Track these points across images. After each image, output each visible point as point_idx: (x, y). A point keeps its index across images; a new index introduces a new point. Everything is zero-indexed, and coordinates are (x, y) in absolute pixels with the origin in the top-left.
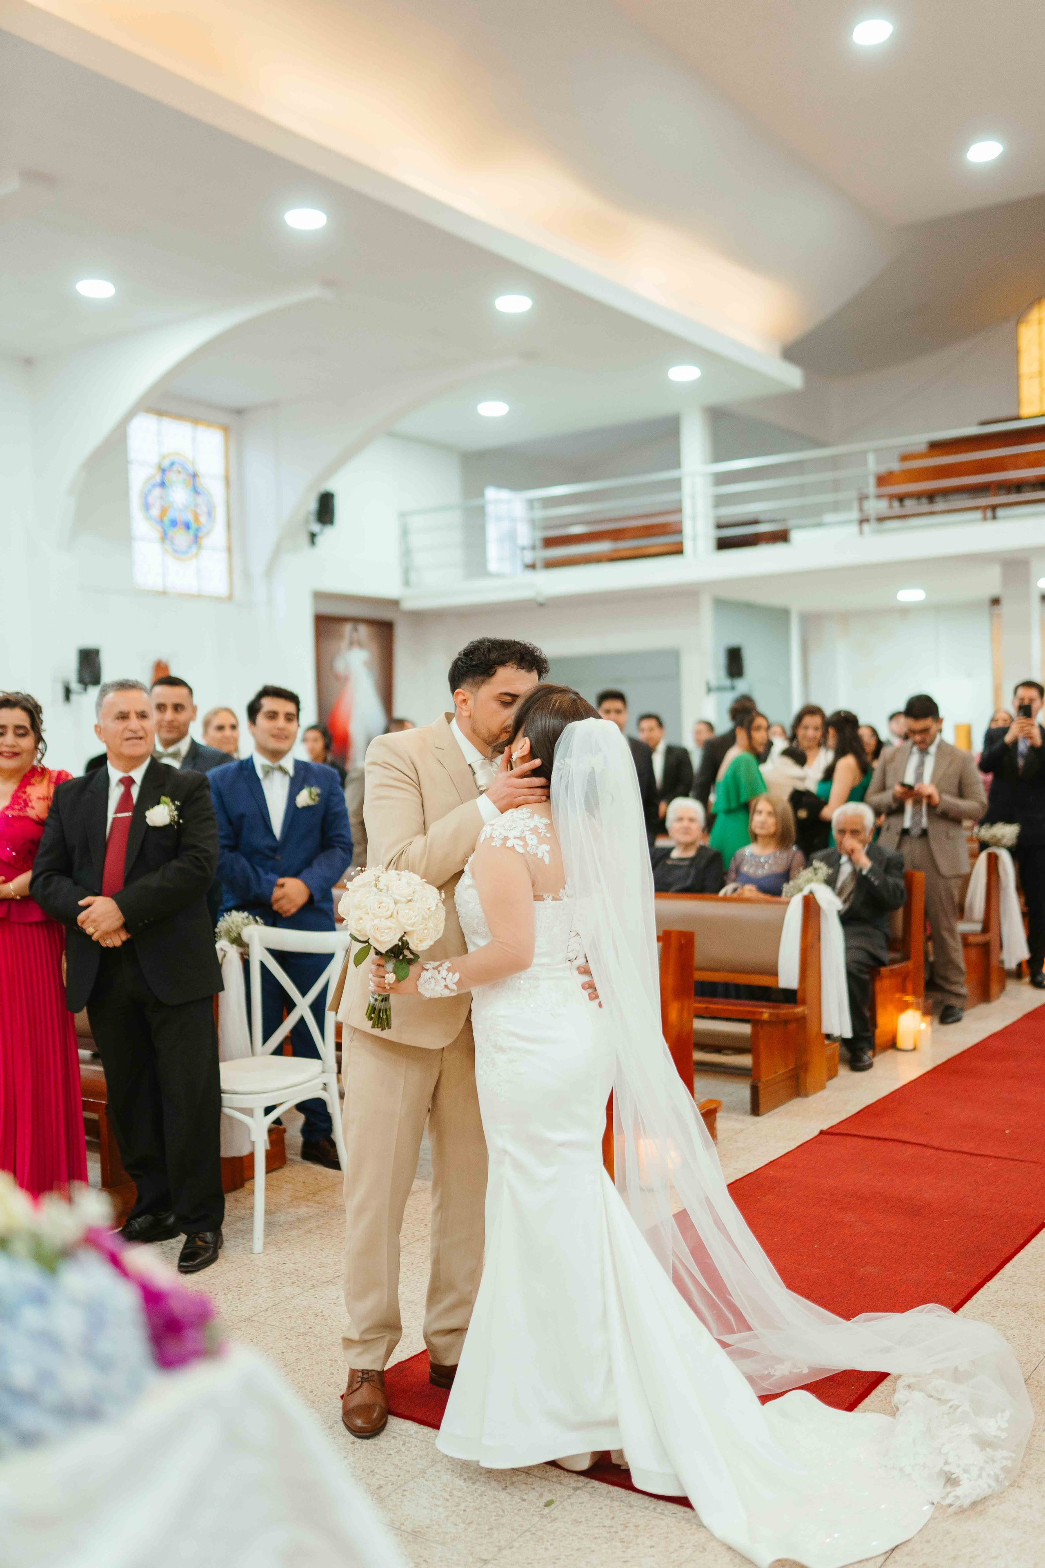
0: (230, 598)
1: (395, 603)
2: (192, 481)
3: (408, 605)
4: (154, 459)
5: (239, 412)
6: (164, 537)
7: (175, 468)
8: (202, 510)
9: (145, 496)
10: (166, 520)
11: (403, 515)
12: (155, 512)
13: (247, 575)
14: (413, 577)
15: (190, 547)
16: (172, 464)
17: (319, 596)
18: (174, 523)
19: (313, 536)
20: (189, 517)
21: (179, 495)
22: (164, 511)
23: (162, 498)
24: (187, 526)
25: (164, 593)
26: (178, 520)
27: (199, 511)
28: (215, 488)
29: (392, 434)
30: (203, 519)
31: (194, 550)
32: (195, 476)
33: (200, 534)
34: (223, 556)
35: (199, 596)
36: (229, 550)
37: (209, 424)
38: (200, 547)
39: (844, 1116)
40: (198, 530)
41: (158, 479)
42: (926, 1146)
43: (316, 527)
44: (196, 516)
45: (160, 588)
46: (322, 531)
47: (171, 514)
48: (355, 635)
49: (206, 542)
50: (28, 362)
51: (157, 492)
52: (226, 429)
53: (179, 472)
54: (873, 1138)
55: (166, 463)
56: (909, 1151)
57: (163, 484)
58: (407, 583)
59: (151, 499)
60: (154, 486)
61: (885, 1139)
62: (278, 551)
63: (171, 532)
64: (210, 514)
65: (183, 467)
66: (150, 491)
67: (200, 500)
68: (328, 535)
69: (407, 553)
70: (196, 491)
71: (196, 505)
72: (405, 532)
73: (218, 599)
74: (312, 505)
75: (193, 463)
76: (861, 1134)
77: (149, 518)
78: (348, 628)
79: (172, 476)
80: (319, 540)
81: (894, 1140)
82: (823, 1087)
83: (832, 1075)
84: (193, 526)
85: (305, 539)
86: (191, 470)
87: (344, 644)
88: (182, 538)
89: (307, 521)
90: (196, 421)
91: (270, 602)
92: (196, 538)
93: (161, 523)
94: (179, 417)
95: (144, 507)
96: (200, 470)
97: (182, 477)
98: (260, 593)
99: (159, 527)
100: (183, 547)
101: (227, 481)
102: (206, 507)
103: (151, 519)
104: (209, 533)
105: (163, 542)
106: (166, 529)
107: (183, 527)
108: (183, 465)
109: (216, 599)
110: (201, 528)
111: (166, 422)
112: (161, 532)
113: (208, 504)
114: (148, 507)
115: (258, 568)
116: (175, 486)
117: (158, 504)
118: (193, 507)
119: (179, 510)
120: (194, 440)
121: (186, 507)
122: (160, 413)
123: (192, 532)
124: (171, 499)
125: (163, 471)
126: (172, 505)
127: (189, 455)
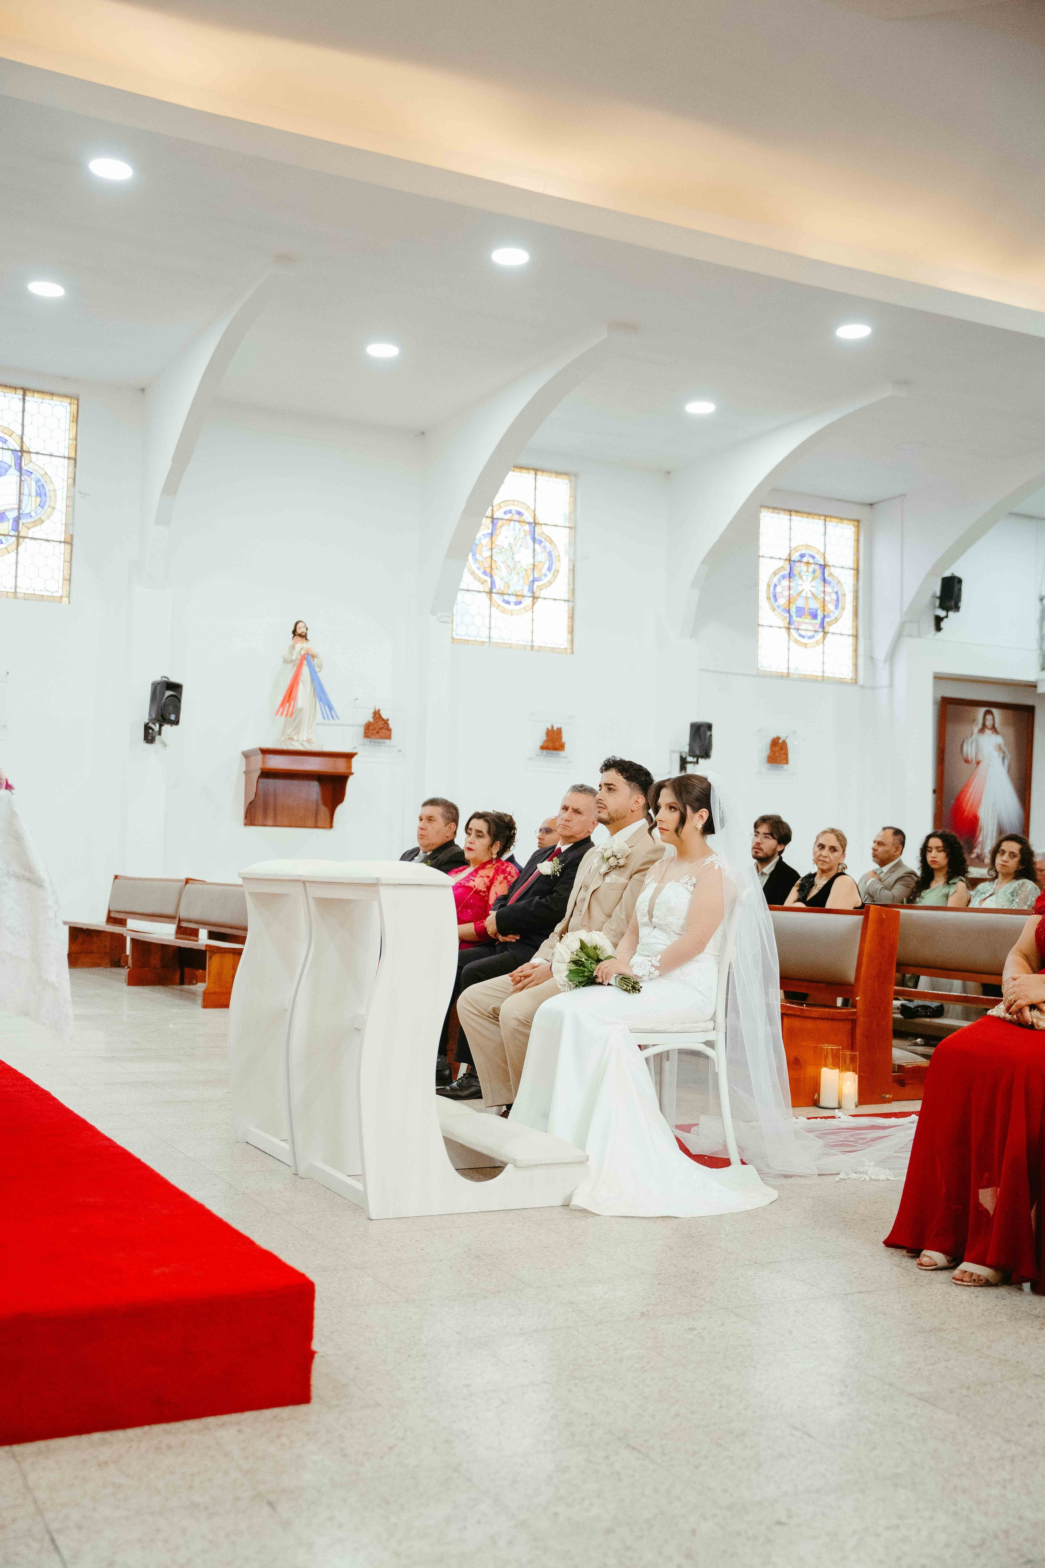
0: (855, 681)
1: (1033, 686)
2: (821, 572)
4: (784, 553)
5: (871, 505)
6: (790, 624)
7: (801, 561)
8: (830, 598)
9: (774, 587)
10: (793, 608)
11: (1042, 598)
12: (782, 601)
13: (872, 658)
15: (816, 632)
16: (802, 556)
17: (939, 678)
18: (800, 611)
19: (938, 620)
20: (814, 605)
21: (807, 585)
22: (791, 601)
23: (789, 588)
24: (815, 616)
25: (787, 676)
26: (806, 610)
27: (827, 598)
28: (846, 579)
29: (1014, 514)
30: (831, 607)
31: (821, 636)
32: (824, 567)
33: (826, 620)
34: (851, 640)
35: (824, 679)
36: (856, 636)
37: (841, 519)
38: (825, 633)
40: (825, 618)
41: (787, 571)
43: (942, 613)
44: (824, 604)
45: (784, 672)
46: (947, 616)
47: (800, 603)
48: (989, 717)
49: (831, 629)
50: (668, 474)
51: (785, 583)
52: (857, 523)
53: (808, 563)
55: (796, 556)
57: (790, 575)
59: (779, 589)
60: (784, 577)
62: (900, 636)
64: (837, 603)
65: (812, 560)
66: (777, 583)
67: (828, 589)
68: (952, 620)
70: (824, 580)
71: (825, 593)
72: (1043, 615)
74: (936, 589)
75: (824, 556)
77: (776, 607)
79: (800, 568)
80: (943, 625)
84: (820, 614)
85: (930, 624)
86: (821, 561)
87: (975, 728)
88: (807, 625)
89: (932, 606)
90: (827, 517)
91: (891, 685)
92: (822, 625)
93: (789, 611)
94: (809, 514)
95: (771, 595)
96: (830, 561)
97: (811, 569)
98: (883, 678)
99: (787, 615)
100: (810, 634)
101: (857, 570)
102: (834, 597)
103: (779, 607)
104: (836, 620)
105: (789, 629)
106: (794, 615)
107: (809, 617)
108: (813, 557)
109: (841, 682)
110: (829, 616)
111: (796, 518)
112: (788, 619)
113: (837, 593)
114: (776, 599)
115: (881, 651)
116: (804, 578)
117: (786, 593)
118: (822, 595)
119: (807, 598)
120: (825, 533)
121: (815, 597)
122: (790, 512)
123: (819, 620)
124: (800, 588)
125: (791, 562)
126: (800, 594)
127: (820, 548)
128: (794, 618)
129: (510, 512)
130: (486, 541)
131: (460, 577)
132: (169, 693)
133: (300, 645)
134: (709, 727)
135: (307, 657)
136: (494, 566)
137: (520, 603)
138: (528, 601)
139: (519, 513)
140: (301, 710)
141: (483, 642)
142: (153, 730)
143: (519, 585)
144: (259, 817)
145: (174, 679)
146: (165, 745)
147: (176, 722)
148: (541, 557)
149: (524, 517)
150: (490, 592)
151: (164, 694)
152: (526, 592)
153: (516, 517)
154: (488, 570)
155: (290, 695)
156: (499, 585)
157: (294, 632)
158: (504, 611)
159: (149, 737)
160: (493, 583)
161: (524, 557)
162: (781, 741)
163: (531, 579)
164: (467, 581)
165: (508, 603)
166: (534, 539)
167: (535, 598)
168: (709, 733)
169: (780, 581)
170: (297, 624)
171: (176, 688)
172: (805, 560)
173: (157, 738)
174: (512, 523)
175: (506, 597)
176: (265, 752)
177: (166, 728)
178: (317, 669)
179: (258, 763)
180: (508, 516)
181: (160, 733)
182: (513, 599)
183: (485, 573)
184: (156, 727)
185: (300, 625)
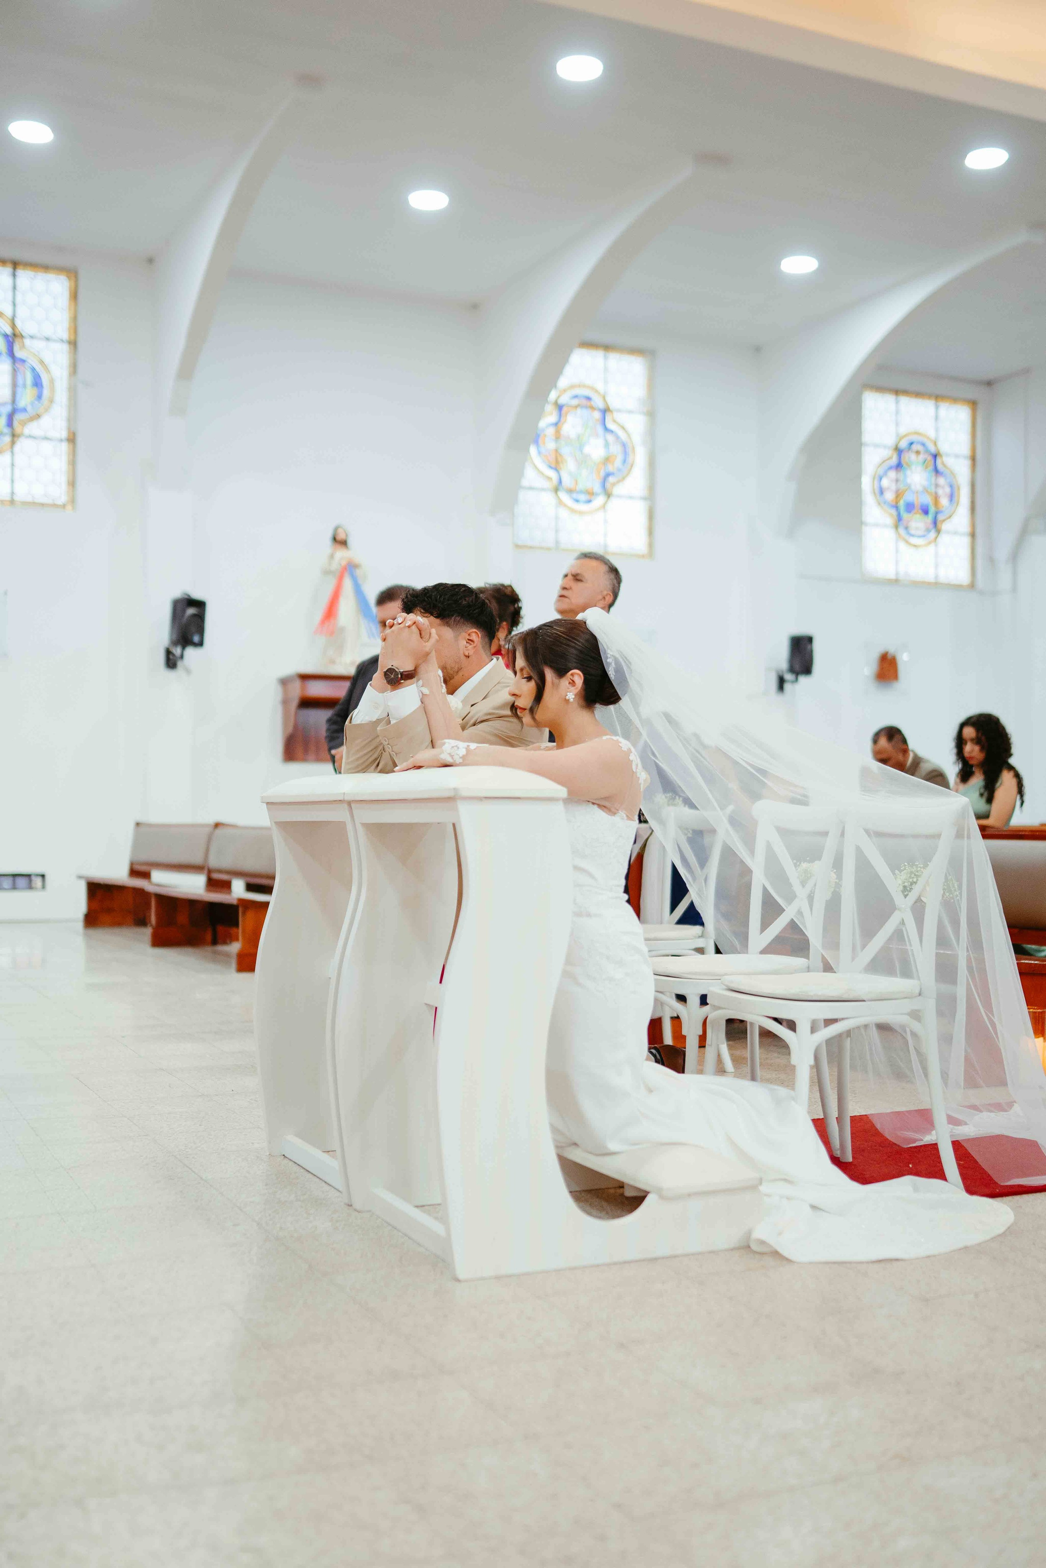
0: (972, 586)
2: (933, 462)
4: (891, 441)
5: (989, 383)
6: (898, 521)
7: (911, 448)
8: (943, 493)
9: (879, 480)
10: (902, 503)
12: (889, 496)
13: (991, 560)
15: (928, 530)
16: (911, 444)
18: (910, 507)
20: (927, 500)
21: (917, 477)
22: (898, 495)
23: (897, 481)
24: (926, 512)
25: (896, 582)
26: (916, 504)
27: (940, 492)
28: (961, 469)
30: (944, 502)
31: (932, 534)
32: (935, 456)
33: (940, 517)
34: (966, 541)
35: (936, 585)
36: (973, 535)
37: (954, 400)
38: (938, 531)
40: (938, 514)
41: (894, 461)
44: (936, 498)
45: (893, 577)
47: (909, 497)
49: (945, 527)
50: (758, 349)
51: (892, 474)
52: (973, 404)
53: (918, 453)
55: (903, 444)
57: (899, 466)
59: (885, 482)
60: (891, 468)
62: (1024, 533)
64: (951, 497)
65: (923, 447)
67: (941, 481)
70: (937, 471)
71: (937, 486)
73: (958, 587)
75: (935, 444)
77: (882, 504)
79: (910, 457)
84: (932, 510)
86: (932, 449)
88: (918, 522)
90: (938, 398)
91: (1014, 589)
92: (935, 523)
93: (896, 507)
94: (918, 394)
95: (877, 491)
96: (944, 448)
97: (921, 457)
98: (1005, 581)
99: (894, 512)
100: (921, 533)
101: (973, 459)
102: (948, 490)
103: (885, 503)
104: (950, 517)
105: (896, 527)
106: (902, 512)
107: (920, 511)
108: (923, 445)
109: (957, 587)
110: (941, 512)
111: (904, 400)
112: (896, 517)
113: (951, 486)
114: (881, 491)
115: (1002, 553)
116: (913, 467)
117: (894, 487)
118: (933, 489)
119: (917, 493)
120: (937, 418)
121: (926, 490)
122: (897, 392)
123: (930, 517)
124: (909, 480)
125: (899, 451)
126: (909, 487)
127: (932, 434)
128: (905, 515)
129: (576, 397)
130: (551, 431)
131: (521, 474)
132: (191, 611)
133: (341, 554)
134: (810, 640)
135: (350, 568)
136: (559, 459)
137: (589, 501)
138: (600, 500)
139: (589, 399)
140: (342, 629)
141: (549, 549)
142: (174, 655)
143: (590, 480)
144: (299, 750)
145: (197, 595)
146: (188, 671)
147: (201, 644)
148: (616, 449)
149: (592, 403)
150: (556, 490)
151: (184, 611)
152: (597, 488)
153: (584, 402)
154: (553, 465)
155: (330, 612)
156: (567, 481)
157: (335, 539)
158: (573, 511)
159: (171, 662)
160: (560, 482)
161: (596, 449)
162: (889, 657)
163: (602, 474)
164: (530, 477)
165: (577, 501)
166: (606, 429)
167: (609, 495)
168: (809, 647)
169: (885, 473)
170: (336, 529)
171: (200, 605)
172: (915, 447)
173: (179, 663)
174: (579, 411)
175: (575, 496)
176: (305, 677)
177: (190, 651)
178: (360, 582)
179: (296, 691)
180: (575, 402)
181: (182, 657)
182: (583, 497)
183: (551, 467)
184: (177, 651)
185: (340, 531)
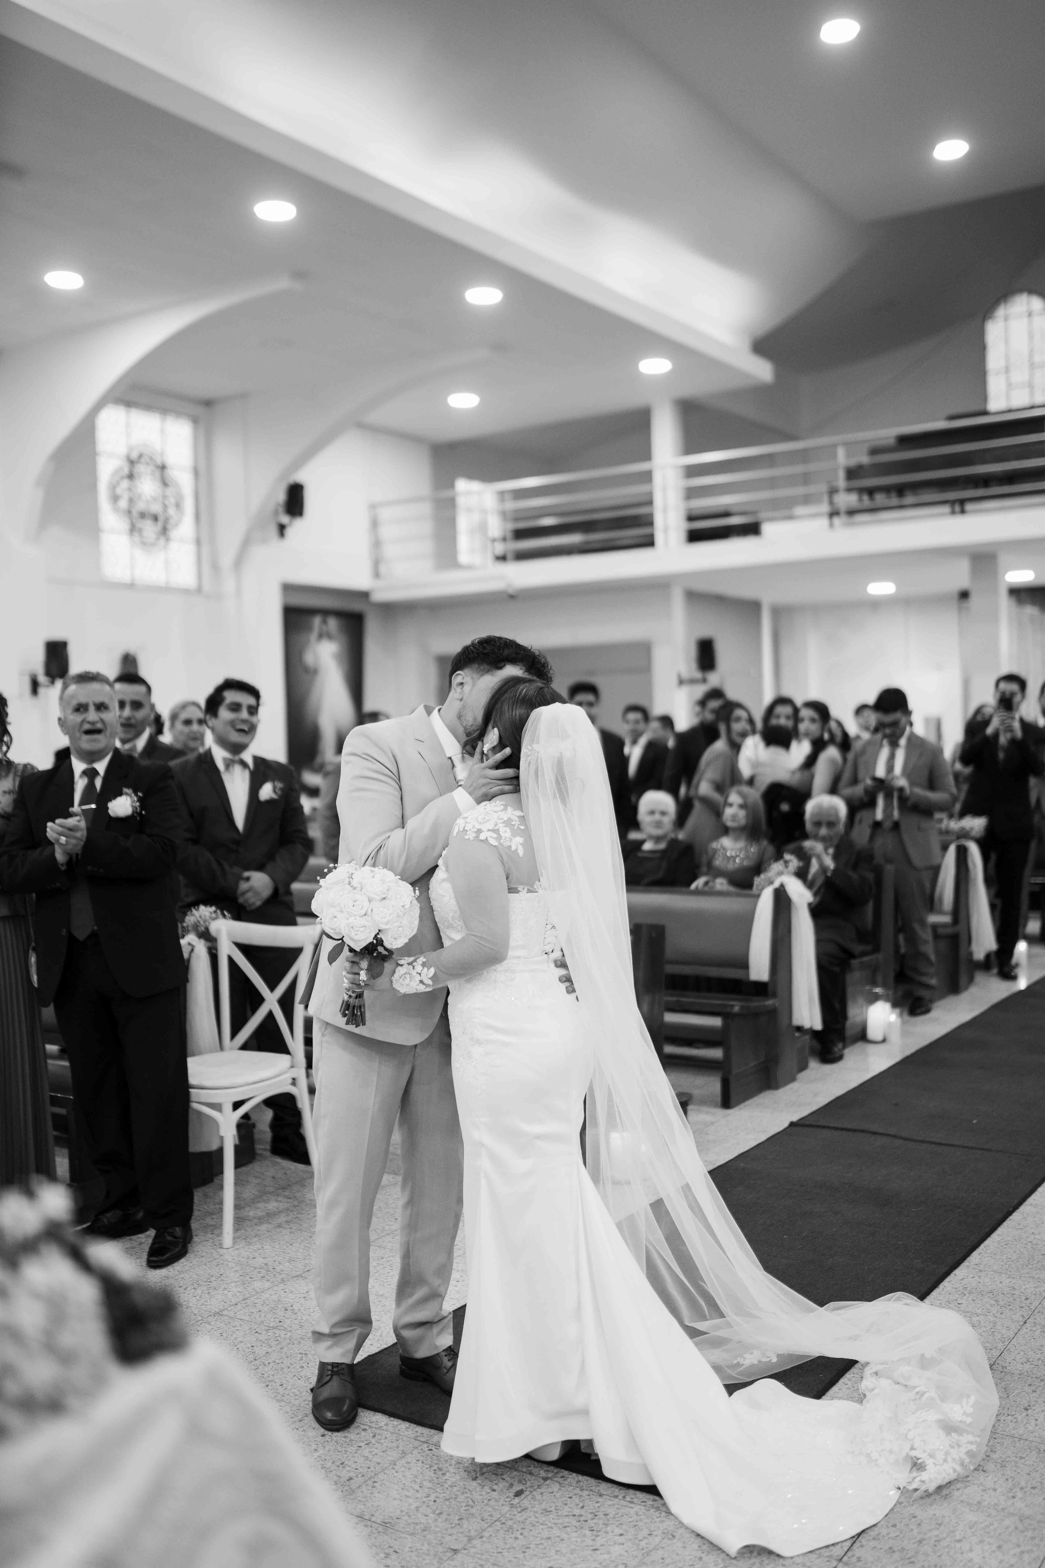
0: (199, 590)
1: (364, 595)
2: (160, 473)
3: (379, 596)
4: (122, 450)
5: (208, 403)
6: (133, 529)
7: (142, 460)
8: (171, 502)
9: (113, 487)
10: (135, 513)
11: (373, 507)
12: (123, 504)
13: (215, 567)
14: (383, 569)
15: (158, 539)
16: (141, 456)
17: (288, 588)
18: (143, 515)
19: (282, 528)
20: (157, 508)
21: (148, 487)
22: (132, 503)
23: (130, 489)
24: (155, 518)
25: (131, 586)
26: (146, 512)
27: (167, 503)
28: (184, 479)
29: (361, 426)
30: (172, 511)
31: (162, 541)
32: (163, 468)
33: (169, 527)
34: (192, 548)
35: (167, 589)
36: (198, 542)
37: (178, 414)
38: (168, 539)
39: (814, 1108)
40: (167, 520)
41: (126, 470)
42: (894, 1136)
43: (285, 519)
44: (165, 507)
45: (129, 582)
46: (291, 523)
47: (141, 506)
48: (324, 628)
49: (174, 534)
51: (125, 484)
52: (195, 421)
53: (148, 464)
54: (842, 1129)
55: (134, 456)
56: (880, 1141)
57: (131, 476)
58: (377, 575)
59: (119, 491)
60: (122, 478)
61: (854, 1131)
62: (246, 543)
63: (140, 524)
64: (178, 506)
65: (151, 458)
66: (118, 483)
67: (169, 491)
68: (297, 528)
69: (377, 544)
70: (165, 483)
71: (165, 497)
72: (375, 524)
73: (186, 592)
74: (281, 496)
75: (162, 454)
76: (831, 1125)
77: (116, 510)
78: (317, 621)
79: (141, 468)
80: (289, 532)
81: (862, 1131)
82: (793, 1079)
83: (803, 1067)
84: (161, 519)
85: (274, 531)
86: (159, 462)
87: (314, 636)
88: (150, 529)
89: (276, 513)
90: (164, 411)
91: (238, 594)
92: (164, 530)
93: (130, 515)
94: (149, 408)
95: (112, 498)
96: (167, 460)
97: (150, 469)
98: (229, 585)
99: (128, 519)
100: (151, 539)
101: (196, 472)
102: (174, 500)
103: (119, 509)
104: (177, 525)
105: (130, 533)
106: (134, 520)
107: (151, 519)
108: (151, 456)
110: (169, 520)
111: (134, 412)
112: (130, 524)
113: (177, 496)
114: (116, 499)
115: (227, 559)
116: (143, 478)
117: (126, 496)
118: (161, 499)
119: (148, 502)
120: (162, 431)
121: (155, 499)
122: (129, 404)
123: (160, 524)
124: (139, 491)
125: (132, 462)
126: (140, 496)
127: (158, 447)
134: (65, 645)
162: (130, 657)
168: (65, 652)
172: (145, 458)
